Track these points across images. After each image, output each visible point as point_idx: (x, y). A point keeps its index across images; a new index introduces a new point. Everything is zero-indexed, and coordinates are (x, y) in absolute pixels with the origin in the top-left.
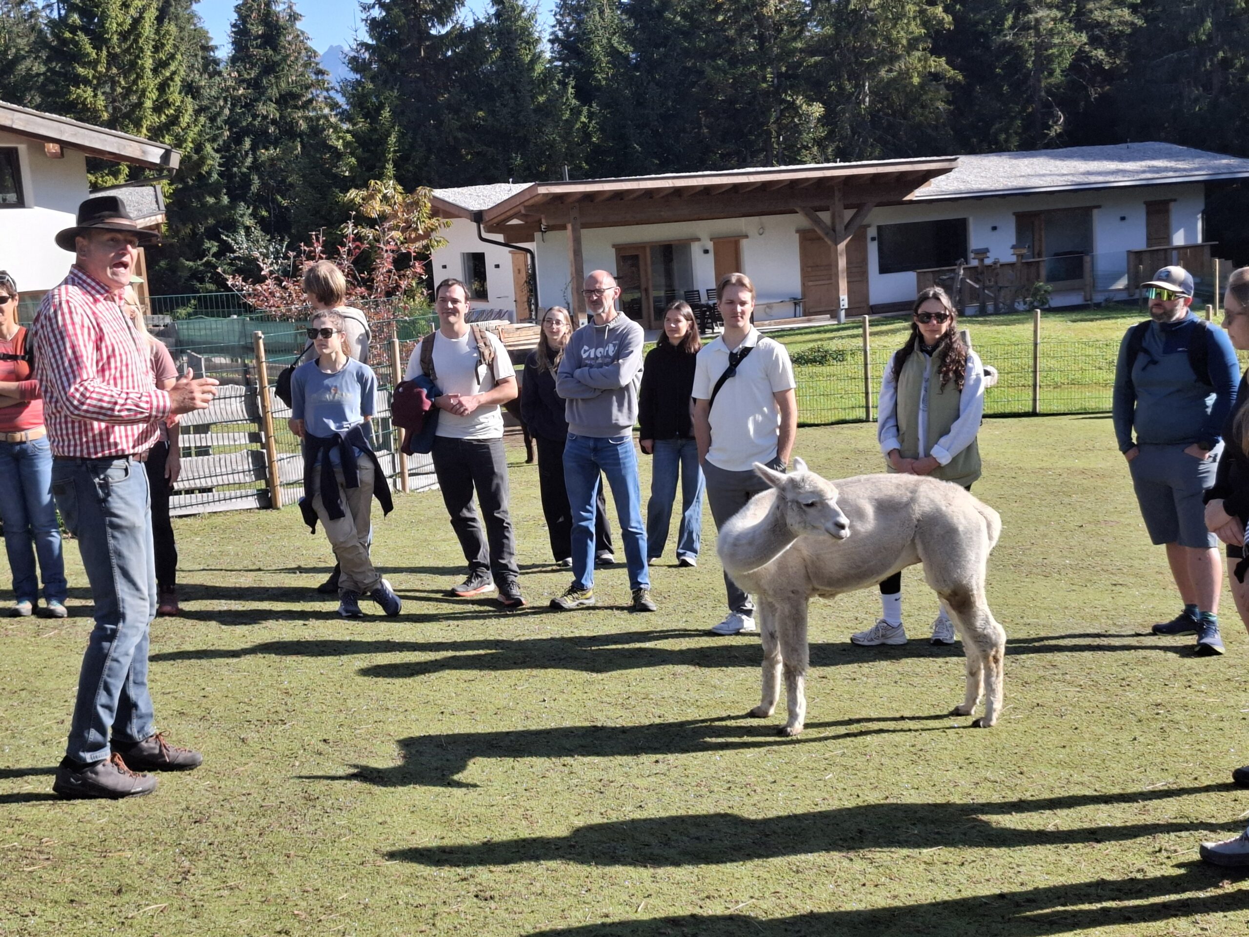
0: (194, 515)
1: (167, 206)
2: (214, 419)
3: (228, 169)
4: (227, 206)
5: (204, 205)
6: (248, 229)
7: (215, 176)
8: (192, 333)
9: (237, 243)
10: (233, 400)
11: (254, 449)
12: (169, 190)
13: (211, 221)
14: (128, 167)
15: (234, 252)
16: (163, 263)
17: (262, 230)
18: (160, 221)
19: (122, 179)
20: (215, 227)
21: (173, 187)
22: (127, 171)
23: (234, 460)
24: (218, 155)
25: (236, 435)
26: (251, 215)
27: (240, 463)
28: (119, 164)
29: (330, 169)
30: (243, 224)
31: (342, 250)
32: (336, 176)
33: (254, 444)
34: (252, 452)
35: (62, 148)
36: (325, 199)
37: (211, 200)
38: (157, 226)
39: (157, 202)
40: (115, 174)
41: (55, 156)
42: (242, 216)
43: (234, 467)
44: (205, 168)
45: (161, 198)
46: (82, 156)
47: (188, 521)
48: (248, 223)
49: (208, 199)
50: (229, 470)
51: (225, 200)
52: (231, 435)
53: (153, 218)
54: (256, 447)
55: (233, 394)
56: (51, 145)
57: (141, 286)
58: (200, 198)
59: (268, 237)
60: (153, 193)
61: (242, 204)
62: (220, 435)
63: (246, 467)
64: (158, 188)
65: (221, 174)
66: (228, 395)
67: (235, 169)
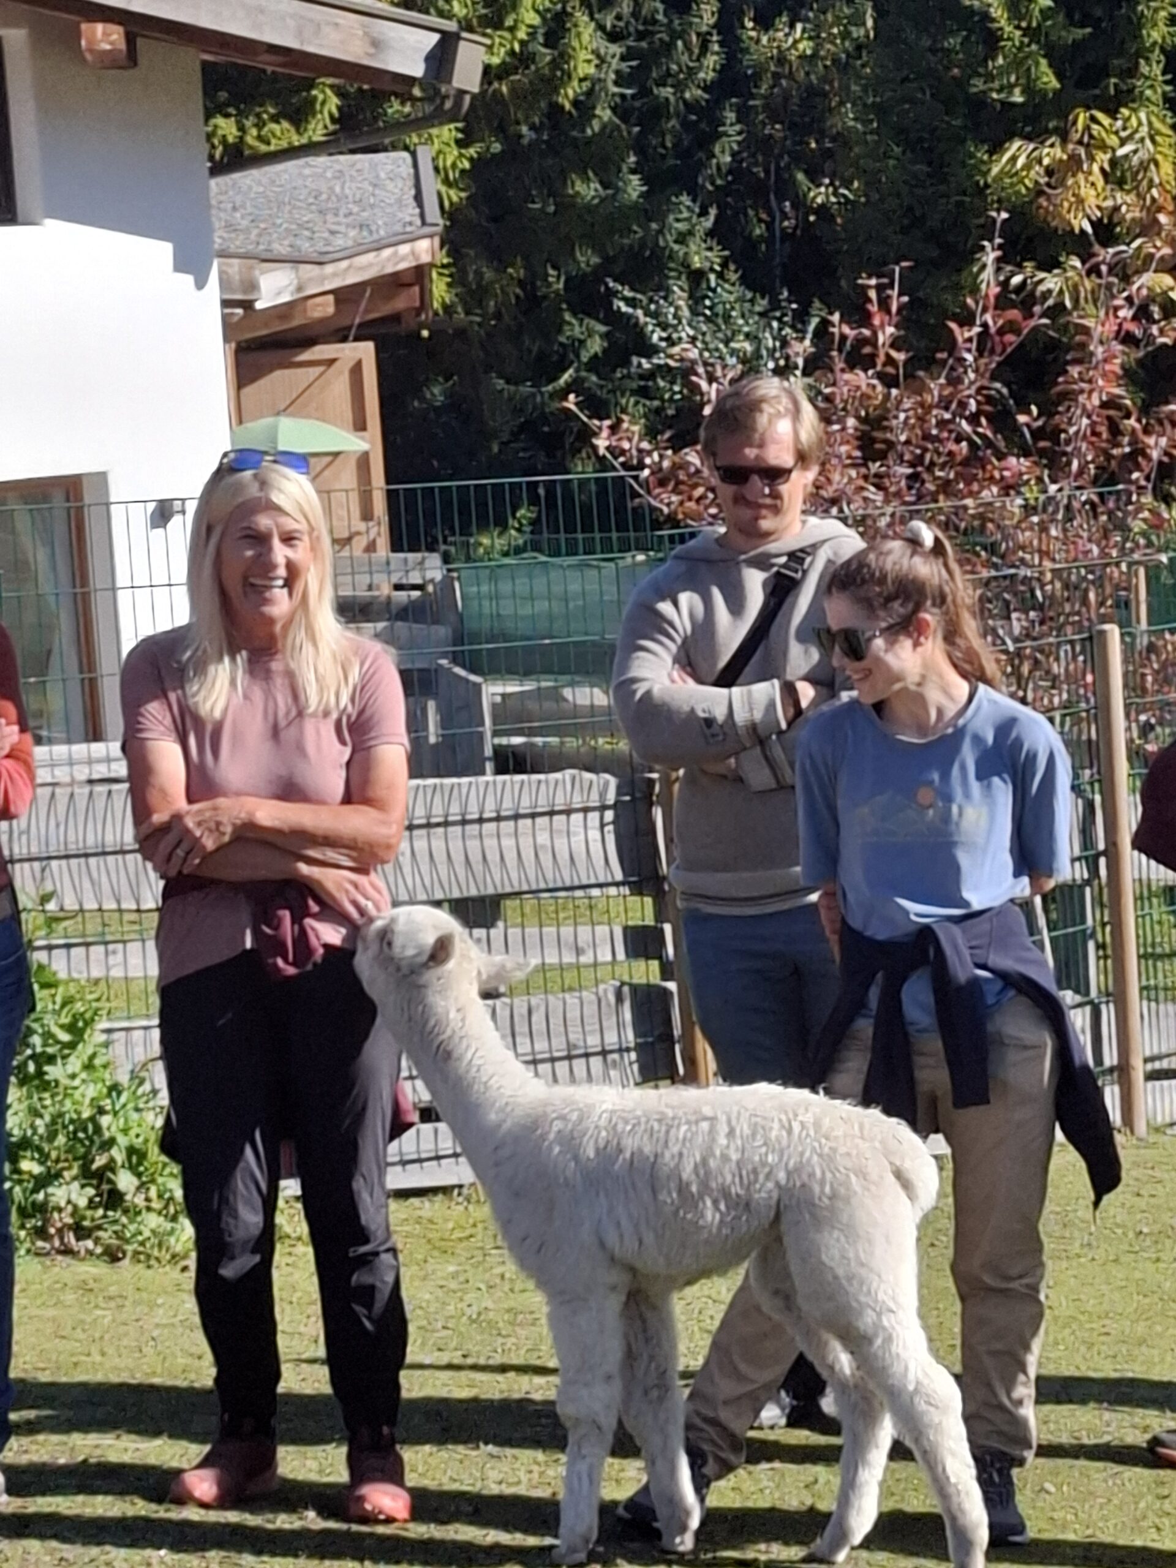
0: (445, 1190)
1: (451, 214)
2: (515, 881)
3: (644, 92)
4: (635, 206)
5: (567, 205)
6: (696, 277)
7: (604, 113)
8: (507, 608)
9: (664, 326)
10: (576, 818)
11: (639, 979)
12: (457, 159)
13: (586, 259)
14: (340, 92)
15: (650, 351)
16: (436, 393)
17: (744, 281)
18: (426, 258)
19: (317, 129)
20: (598, 274)
21: (472, 151)
22: (333, 103)
23: (573, 1014)
24: (616, 49)
25: (584, 932)
26: (710, 234)
27: (592, 1025)
28: (311, 85)
29: (962, 83)
30: (686, 264)
31: (961, 334)
32: (980, 102)
33: (640, 966)
34: (635, 989)
35: (130, 39)
36: (944, 180)
37: (587, 190)
38: (419, 274)
39: (418, 198)
40: (299, 116)
41: (109, 62)
42: (682, 238)
43: (575, 1036)
44: (571, 91)
45: (432, 185)
46: (193, 59)
47: (425, 1207)
48: (697, 262)
49: (580, 187)
50: (559, 1047)
51: (634, 187)
52: (567, 931)
53: (404, 249)
54: (647, 972)
55: (577, 802)
56: (99, 28)
57: (364, 461)
58: (553, 186)
59: (762, 304)
60: (407, 170)
61: (685, 199)
62: (532, 931)
63: (611, 1039)
64: (425, 155)
65: (621, 109)
66: (560, 803)
67: (667, 92)
